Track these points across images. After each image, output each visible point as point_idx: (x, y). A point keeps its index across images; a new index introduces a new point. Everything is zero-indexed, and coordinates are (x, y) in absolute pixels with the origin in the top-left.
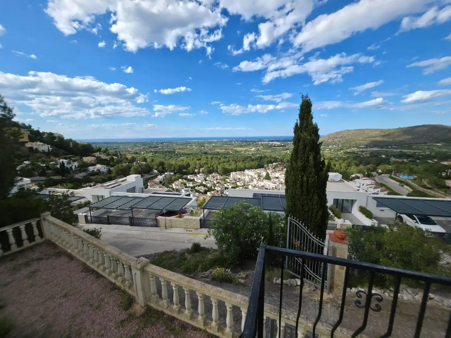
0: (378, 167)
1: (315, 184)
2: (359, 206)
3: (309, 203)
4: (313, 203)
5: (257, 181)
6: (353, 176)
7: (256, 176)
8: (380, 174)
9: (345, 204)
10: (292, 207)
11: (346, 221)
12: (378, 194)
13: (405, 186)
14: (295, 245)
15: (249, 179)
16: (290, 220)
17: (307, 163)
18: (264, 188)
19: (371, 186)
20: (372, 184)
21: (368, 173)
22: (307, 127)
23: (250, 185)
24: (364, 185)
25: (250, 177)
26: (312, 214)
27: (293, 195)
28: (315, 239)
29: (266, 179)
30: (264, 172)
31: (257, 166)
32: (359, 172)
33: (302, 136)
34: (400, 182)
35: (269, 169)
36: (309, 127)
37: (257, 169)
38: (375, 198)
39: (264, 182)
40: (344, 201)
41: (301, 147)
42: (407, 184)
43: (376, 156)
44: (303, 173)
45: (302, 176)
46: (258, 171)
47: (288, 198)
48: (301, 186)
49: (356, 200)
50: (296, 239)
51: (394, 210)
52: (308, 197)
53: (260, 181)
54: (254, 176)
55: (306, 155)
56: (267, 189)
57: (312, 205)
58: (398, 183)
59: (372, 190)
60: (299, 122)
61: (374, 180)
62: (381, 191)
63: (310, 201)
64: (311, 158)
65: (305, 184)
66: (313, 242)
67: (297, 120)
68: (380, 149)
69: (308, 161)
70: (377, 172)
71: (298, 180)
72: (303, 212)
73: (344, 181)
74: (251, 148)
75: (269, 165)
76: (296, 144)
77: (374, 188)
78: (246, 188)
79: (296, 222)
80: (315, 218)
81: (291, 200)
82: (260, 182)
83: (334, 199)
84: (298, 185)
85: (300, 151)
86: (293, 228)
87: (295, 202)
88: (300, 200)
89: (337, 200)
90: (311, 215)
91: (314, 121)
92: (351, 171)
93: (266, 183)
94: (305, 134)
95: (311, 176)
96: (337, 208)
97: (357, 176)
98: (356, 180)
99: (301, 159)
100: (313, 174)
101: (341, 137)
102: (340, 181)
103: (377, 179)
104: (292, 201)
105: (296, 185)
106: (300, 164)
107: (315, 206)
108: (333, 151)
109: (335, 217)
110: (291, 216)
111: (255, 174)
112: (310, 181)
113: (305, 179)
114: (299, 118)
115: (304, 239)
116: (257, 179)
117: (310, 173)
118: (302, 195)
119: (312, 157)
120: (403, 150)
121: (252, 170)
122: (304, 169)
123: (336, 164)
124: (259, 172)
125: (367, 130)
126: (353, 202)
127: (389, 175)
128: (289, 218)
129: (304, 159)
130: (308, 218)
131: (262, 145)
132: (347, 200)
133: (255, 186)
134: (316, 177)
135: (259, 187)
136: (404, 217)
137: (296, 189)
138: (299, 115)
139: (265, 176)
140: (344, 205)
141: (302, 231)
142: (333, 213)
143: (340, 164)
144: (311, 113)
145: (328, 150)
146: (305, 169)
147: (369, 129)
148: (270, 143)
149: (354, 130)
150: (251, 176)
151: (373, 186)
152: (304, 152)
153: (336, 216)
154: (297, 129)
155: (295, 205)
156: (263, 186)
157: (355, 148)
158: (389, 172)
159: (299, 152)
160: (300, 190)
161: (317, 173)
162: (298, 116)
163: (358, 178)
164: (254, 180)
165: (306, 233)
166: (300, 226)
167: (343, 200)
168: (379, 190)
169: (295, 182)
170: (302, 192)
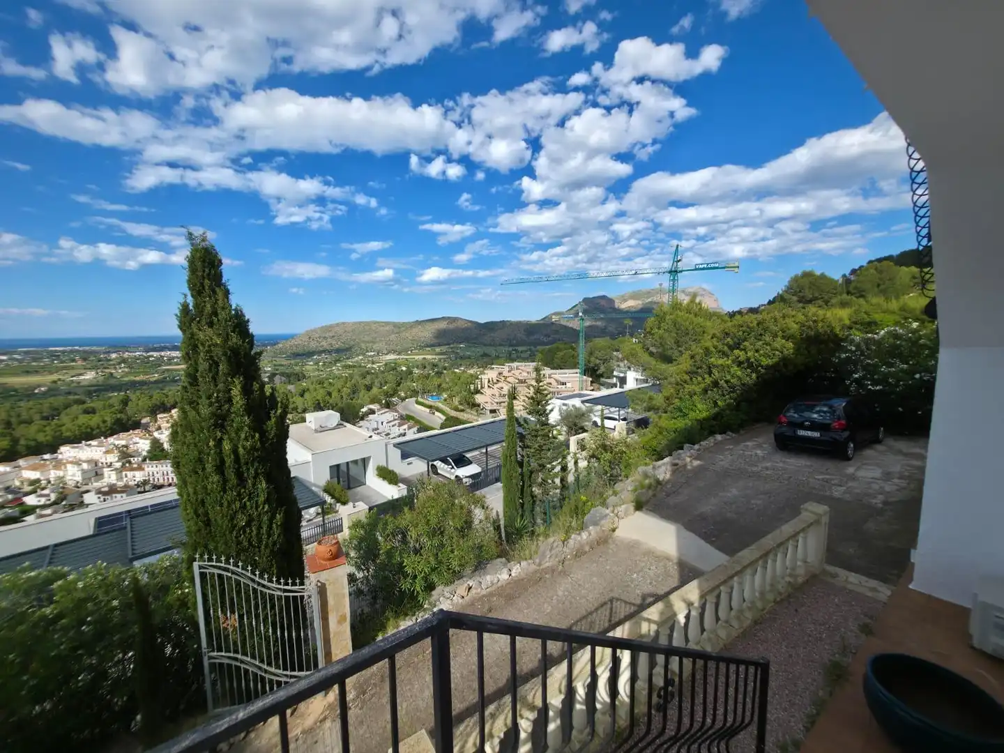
0: (398, 388)
1: (256, 454)
2: (376, 467)
3: (248, 503)
4: (257, 502)
5: (119, 471)
6: (364, 410)
7: (113, 458)
8: (403, 399)
9: (354, 470)
10: (199, 530)
11: (356, 504)
12: (404, 435)
13: (437, 413)
14: (225, 629)
15: (84, 472)
16: (200, 567)
17: (226, 406)
18: (147, 488)
19: (393, 423)
20: (395, 420)
21: (386, 401)
22: (216, 314)
23: (87, 491)
24: (384, 424)
25: (85, 466)
26: (260, 528)
27: (200, 497)
28: (276, 588)
29: (151, 459)
30: (142, 441)
31: (111, 428)
32: (372, 402)
33: (201, 335)
34: (430, 407)
35: (159, 428)
36: (222, 315)
37: (111, 435)
38: (397, 445)
39: (146, 469)
40: (350, 465)
41: (203, 366)
42: (438, 410)
43: (394, 369)
44: (219, 434)
45: (219, 442)
46: (119, 440)
47: (186, 510)
48: (220, 468)
49: (369, 458)
50: (224, 612)
51: (423, 458)
52: (243, 490)
53: (132, 469)
54: (103, 460)
55: (222, 385)
56: (161, 487)
57: (257, 508)
58: (428, 410)
59: (396, 431)
60: (190, 300)
61: (397, 411)
62: (410, 428)
63: (249, 500)
64: (236, 391)
65: (229, 461)
66: (272, 596)
67: (186, 296)
68: (398, 357)
69: (230, 400)
70: (399, 397)
71: (208, 454)
72: (235, 533)
73: (346, 424)
74: (81, 375)
75: (159, 416)
76: (190, 359)
77: (399, 426)
78: (72, 507)
79: (219, 568)
80: (269, 536)
81: (196, 512)
82: (130, 474)
83: (331, 467)
84: (209, 467)
85: (202, 377)
86: (213, 586)
87: (206, 514)
88: (221, 505)
89: (338, 466)
90: (258, 533)
91: (235, 301)
92: (359, 401)
93: (154, 469)
94: (209, 331)
95: (243, 436)
96: (339, 482)
97: (370, 409)
98: (371, 416)
99: (209, 397)
100: (246, 428)
101: (333, 337)
102: (339, 426)
103: (399, 408)
104: (198, 516)
105: (204, 469)
106: (205, 411)
107: (263, 508)
108: (323, 365)
109: (338, 505)
110: (202, 556)
111: (107, 452)
112: (241, 450)
113: (227, 446)
114: (190, 289)
115: (248, 601)
116: (118, 465)
117: (238, 430)
118: (225, 492)
119: (239, 387)
120: (426, 357)
121: (94, 443)
122: (220, 420)
123: (331, 391)
124: (123, 443)
125: (375, 323)
126: (365, 462)
127: (414, 399)
128: (196, 565)
129: (218, 397)
130: (250, 543)
131: (124, 361)
132: (355, 462)
133: (112, 490)
134: (257, 435)
135: (127, 490)
136: (438, 464)
137: (207, 478)
138: (189, 281)
139: (149, 452)
140: (351, 473)
141: (238, 583)
142: (333, 497)
143: (339, 391)
144: (223, 281)
145: (311, 363)
146: (224, 419)
147: (378, 322)
148: (155, 354)
149: (355, 323)
150: (88, 462)
151: (397, 422)
152: (214, 379)
153: (338, 501)
154: (187, 318)
155: (208, 523)
156: (145, 483)
157: (360, 357)
158: (415, 393)
159: (200, 379)
160: (216, 478)
161: (258, 425)
162: (186, 285)
163: (372, 412)
164: (106, 470)
165: (251, 584)
166: (233, 573)
167: (348, 463)
168: (405, 427)
169: (200, 460)
170: (225, 481)
